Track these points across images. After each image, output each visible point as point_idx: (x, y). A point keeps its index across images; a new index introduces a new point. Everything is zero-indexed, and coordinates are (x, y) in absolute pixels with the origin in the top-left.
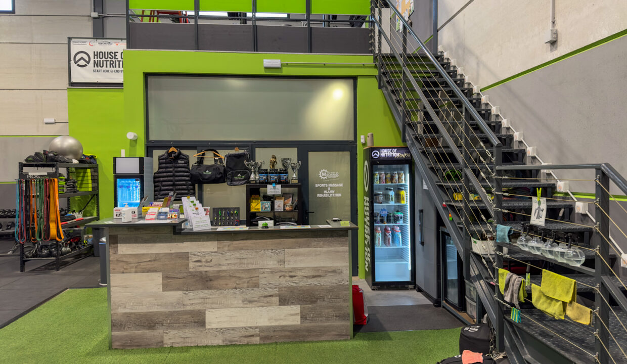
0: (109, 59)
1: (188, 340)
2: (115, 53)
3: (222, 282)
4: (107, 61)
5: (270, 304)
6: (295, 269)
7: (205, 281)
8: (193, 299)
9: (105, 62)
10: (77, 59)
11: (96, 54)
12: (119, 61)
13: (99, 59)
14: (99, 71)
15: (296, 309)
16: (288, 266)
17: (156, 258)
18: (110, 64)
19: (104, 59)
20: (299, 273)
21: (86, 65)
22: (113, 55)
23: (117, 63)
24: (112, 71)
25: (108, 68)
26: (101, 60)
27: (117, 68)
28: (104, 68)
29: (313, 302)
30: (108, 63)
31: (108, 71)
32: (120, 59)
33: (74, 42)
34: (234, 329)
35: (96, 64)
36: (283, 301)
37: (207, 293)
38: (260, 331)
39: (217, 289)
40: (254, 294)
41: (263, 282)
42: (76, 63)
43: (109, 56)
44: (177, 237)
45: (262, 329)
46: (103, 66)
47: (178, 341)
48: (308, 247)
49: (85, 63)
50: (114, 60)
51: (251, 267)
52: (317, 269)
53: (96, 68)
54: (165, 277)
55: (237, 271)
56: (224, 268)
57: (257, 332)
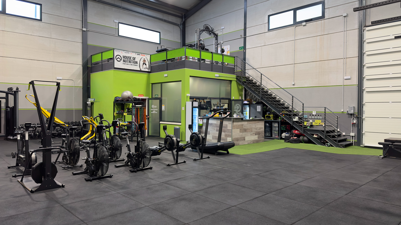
0: (128, 59)
1: (243, 143)
2: (131, 57)
3: (248, 131)
4: (128, 60)
5: (254, 135)
6: (257, 128)
7: (245, 130)
8: (244, 134)
9: (127, 61)
10: (117, 58)
11: (124, 57)
12: (132, 61)
13: (125, 59)
14: (125, 64)
15: (257, 136)
16: (256, 127)
17: (239, 125)
18: (129, 61)
19: (127, 59)
20: (258, 129)
21: (120, 61)
22: (130, 58)
23: (131, 61)
24: (130, 65)
25: (128, 63)
26: (126, 59)
27: (131, 64)
28: (127, 63)
29: (259, 135)
30: (128, 61)
31: (128, 64)
32: (132, 60)
33: (116, 51)
34: (249, 141)
35: (124, 61)
36: (256, 135)
37: (245, 133)
38: (253, 141)
39: (247, 132)
40: (252, 133)
41: (253, 130)
42: (116, 60)
43: (129, 58)
44: (242, 121)
45: (253, 140)
46: (126, 62)
47: (242, 143)
48: (259, 123)
49: (119, 60)
50: (130, 60)
51: (252, 127)
52: (260, 128)
53: (124, 63)
54: (240, 130)
55: (250, 128)
56: (248, 127)
57: (252, 141)
